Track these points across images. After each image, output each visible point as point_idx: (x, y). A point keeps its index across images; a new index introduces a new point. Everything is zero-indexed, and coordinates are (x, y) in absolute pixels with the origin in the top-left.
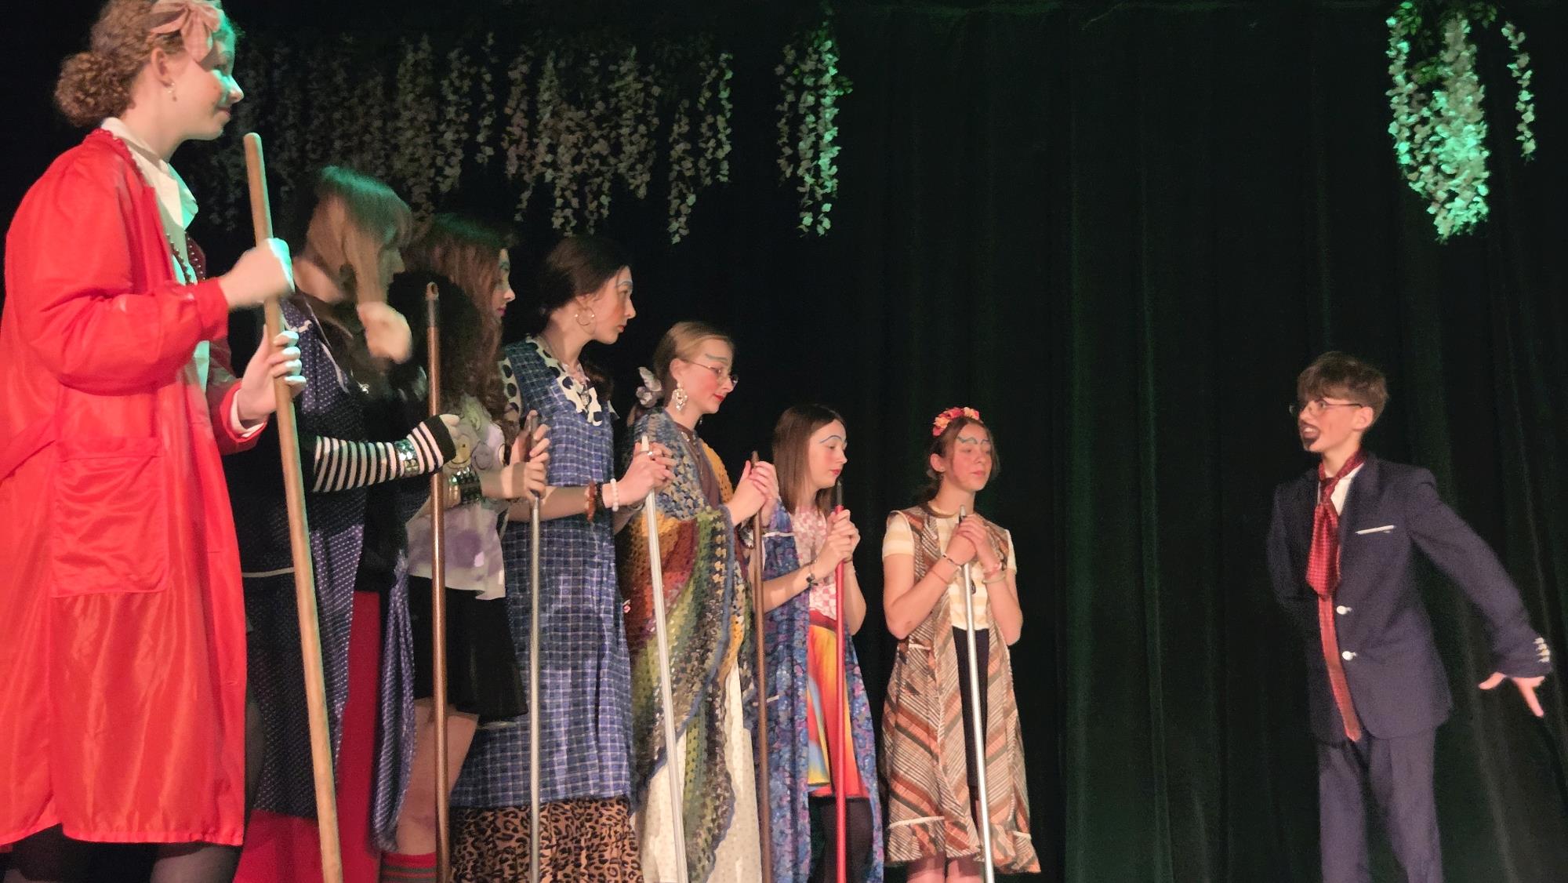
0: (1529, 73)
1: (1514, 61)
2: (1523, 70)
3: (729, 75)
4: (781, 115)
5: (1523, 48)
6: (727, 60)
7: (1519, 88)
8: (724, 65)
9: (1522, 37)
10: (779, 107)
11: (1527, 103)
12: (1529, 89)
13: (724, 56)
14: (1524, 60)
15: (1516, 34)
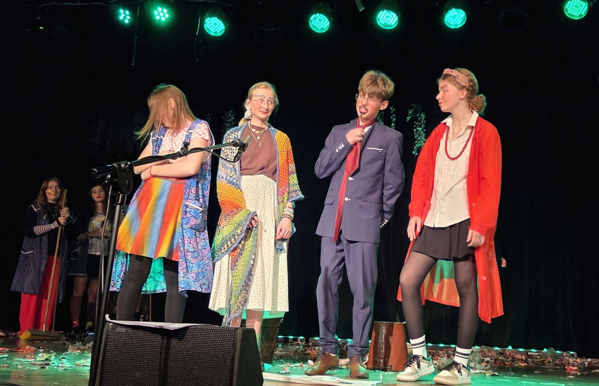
0: (395, 119)
1: (392, 116)
2: (393, 118)
3: (210, 119)
4: (223, 128)
5: (394, 112)
6: (210, 115)
7: (392, 122)
8: (209, 116)
9: (394, 110)
10: (222, 126)
11: (393, 126)
12: (395, 123)
13: (209, 114)
14: (394, 115)
15: (393, 109)
